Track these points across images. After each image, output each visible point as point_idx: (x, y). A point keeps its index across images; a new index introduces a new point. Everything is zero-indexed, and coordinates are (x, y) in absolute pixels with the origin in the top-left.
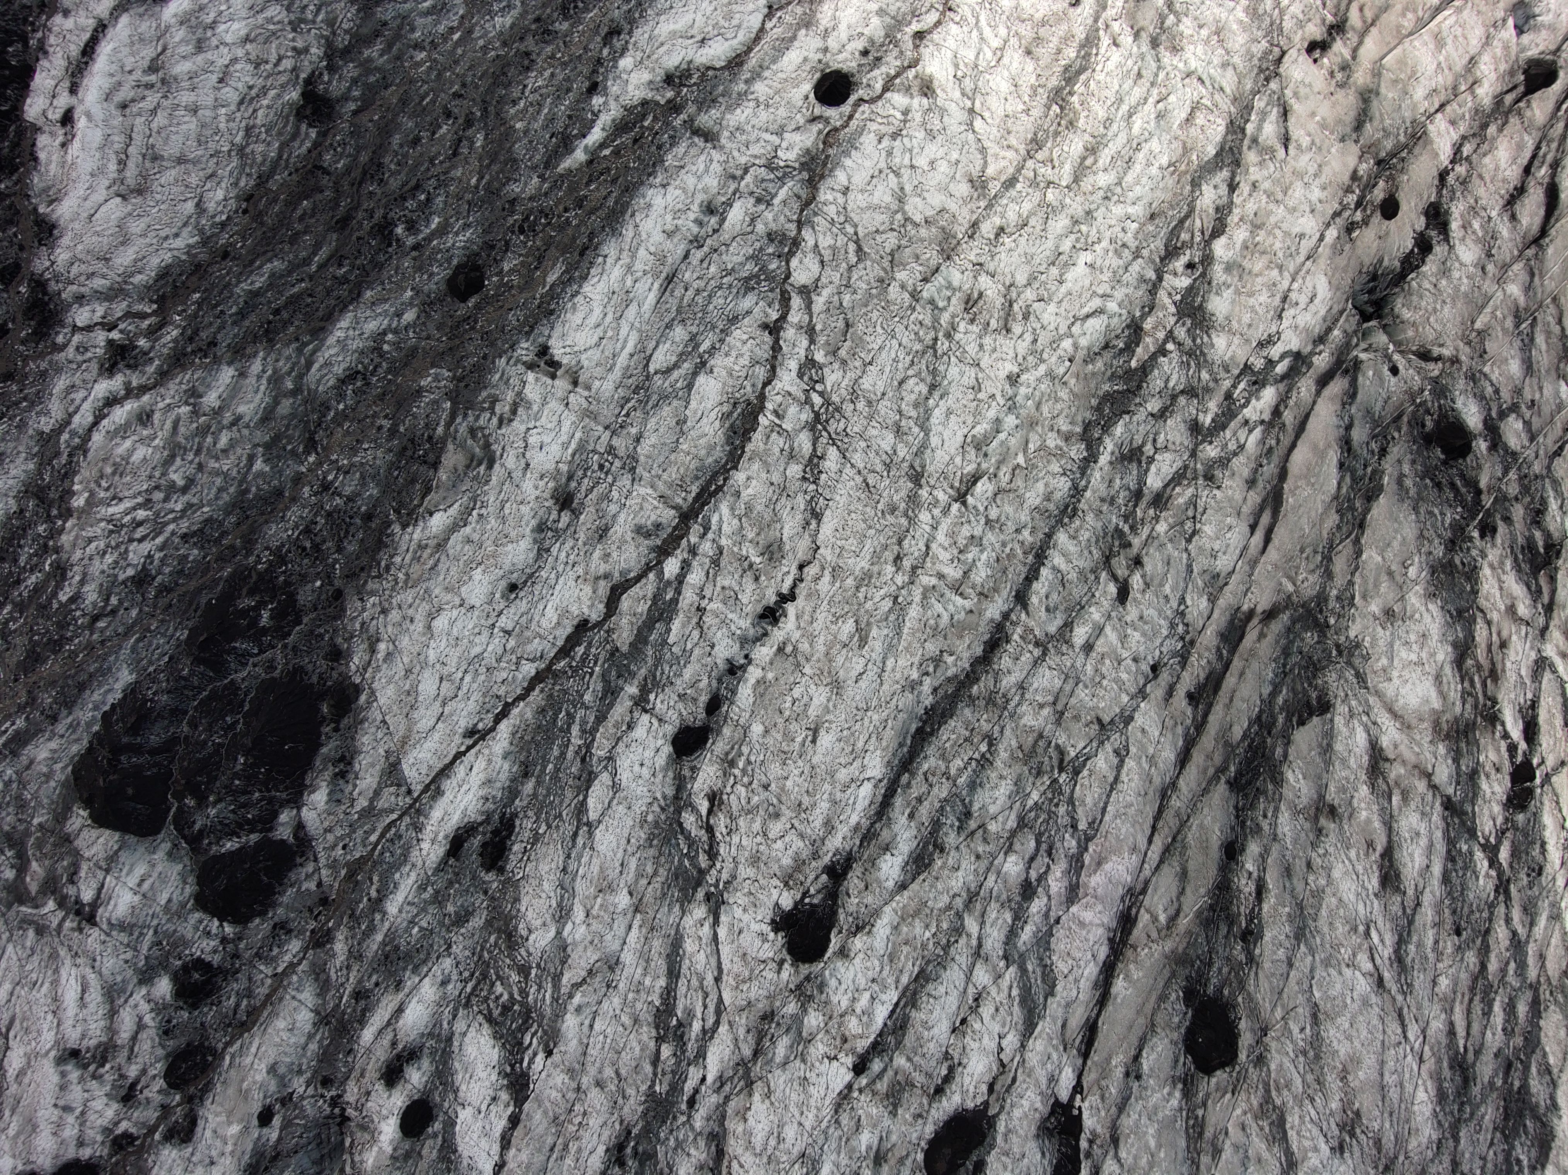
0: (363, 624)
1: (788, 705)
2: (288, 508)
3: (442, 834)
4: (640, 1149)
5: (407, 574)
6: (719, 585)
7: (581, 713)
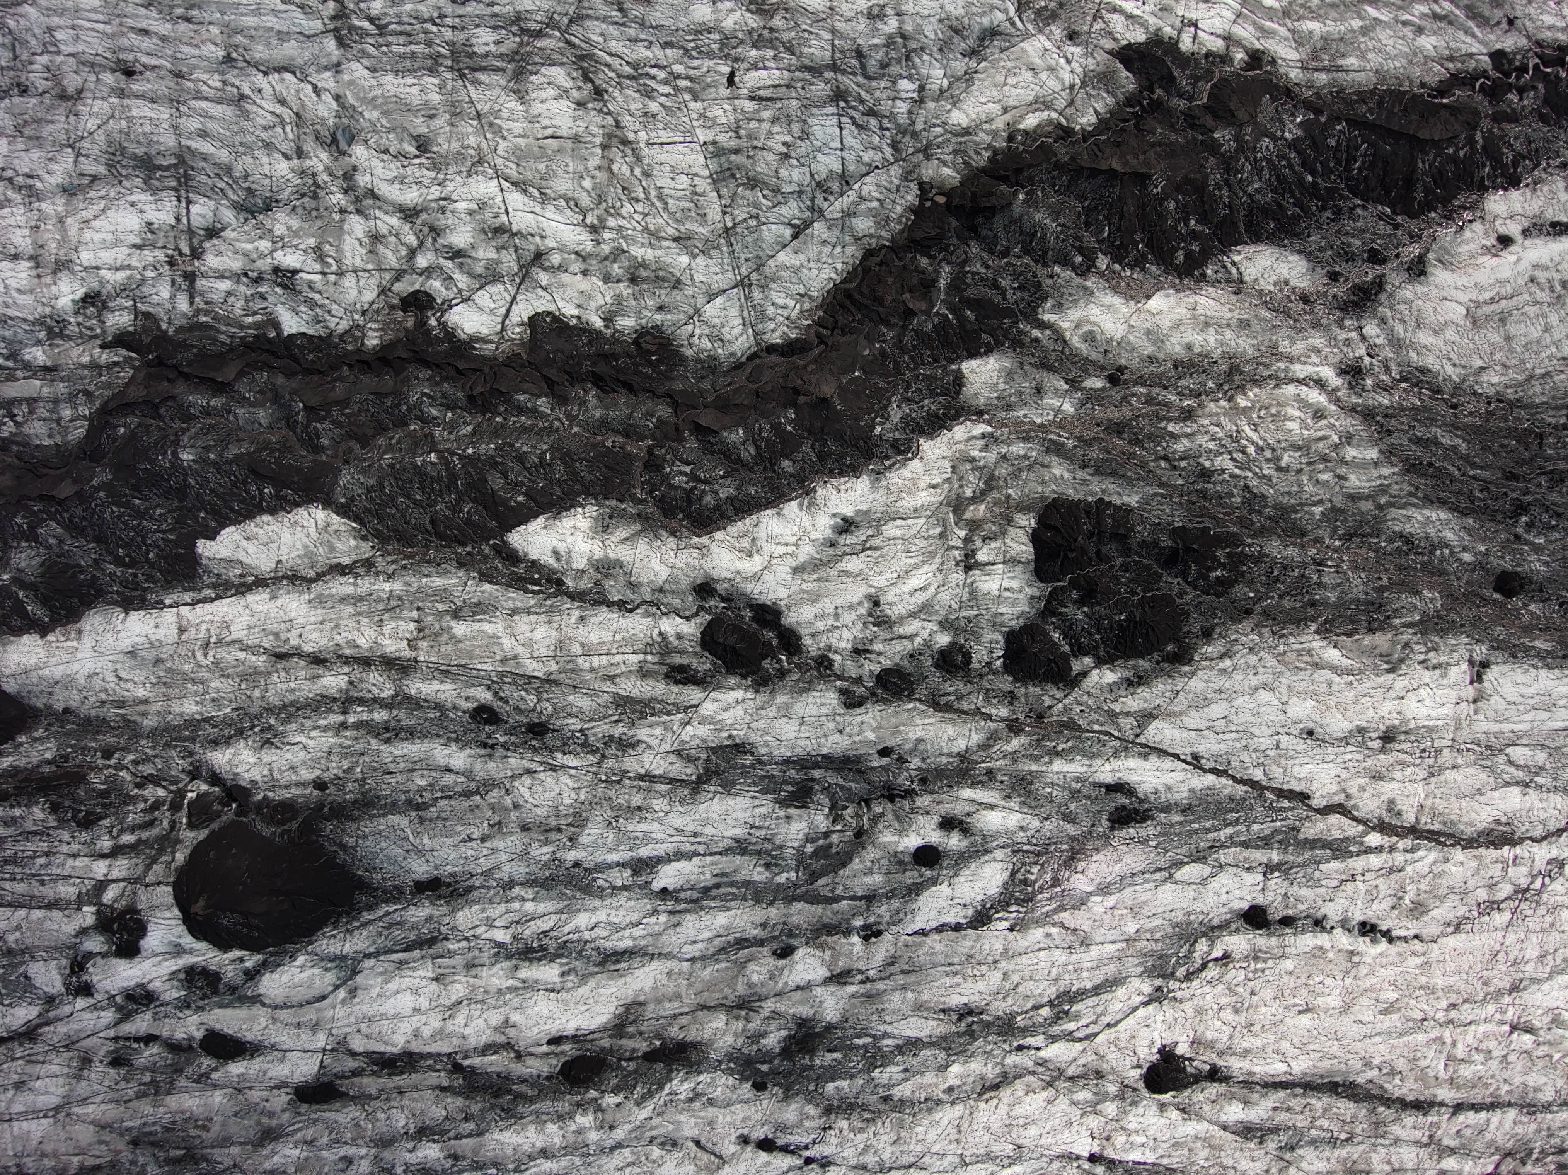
0: (1236, 639)
1: (1317, 980)
2: (1294, 544)
3: (1120, 774)
4: (974, 1027)
5: (1285, 652)
6: (1377, 882)
7: (1242, 828)
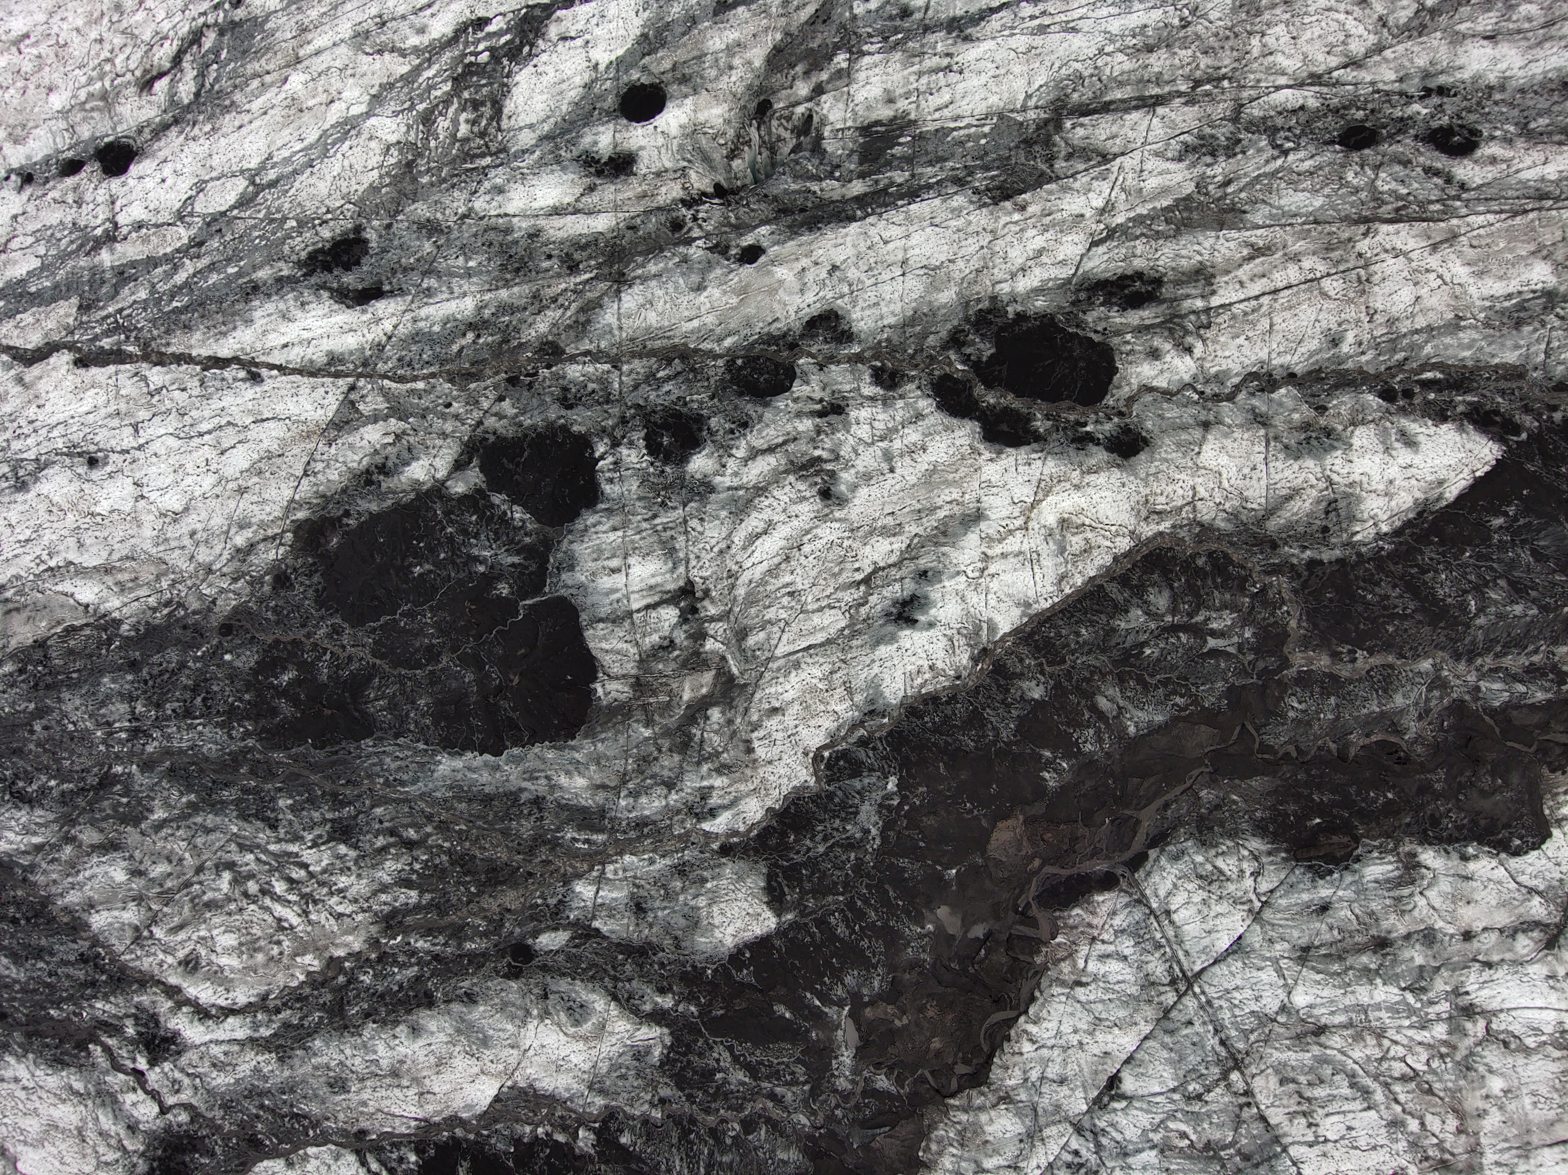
0: (235, 580)
2: (182, 751)
3: (365, 318)
5: (158, 578)
